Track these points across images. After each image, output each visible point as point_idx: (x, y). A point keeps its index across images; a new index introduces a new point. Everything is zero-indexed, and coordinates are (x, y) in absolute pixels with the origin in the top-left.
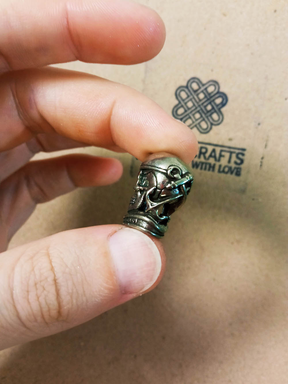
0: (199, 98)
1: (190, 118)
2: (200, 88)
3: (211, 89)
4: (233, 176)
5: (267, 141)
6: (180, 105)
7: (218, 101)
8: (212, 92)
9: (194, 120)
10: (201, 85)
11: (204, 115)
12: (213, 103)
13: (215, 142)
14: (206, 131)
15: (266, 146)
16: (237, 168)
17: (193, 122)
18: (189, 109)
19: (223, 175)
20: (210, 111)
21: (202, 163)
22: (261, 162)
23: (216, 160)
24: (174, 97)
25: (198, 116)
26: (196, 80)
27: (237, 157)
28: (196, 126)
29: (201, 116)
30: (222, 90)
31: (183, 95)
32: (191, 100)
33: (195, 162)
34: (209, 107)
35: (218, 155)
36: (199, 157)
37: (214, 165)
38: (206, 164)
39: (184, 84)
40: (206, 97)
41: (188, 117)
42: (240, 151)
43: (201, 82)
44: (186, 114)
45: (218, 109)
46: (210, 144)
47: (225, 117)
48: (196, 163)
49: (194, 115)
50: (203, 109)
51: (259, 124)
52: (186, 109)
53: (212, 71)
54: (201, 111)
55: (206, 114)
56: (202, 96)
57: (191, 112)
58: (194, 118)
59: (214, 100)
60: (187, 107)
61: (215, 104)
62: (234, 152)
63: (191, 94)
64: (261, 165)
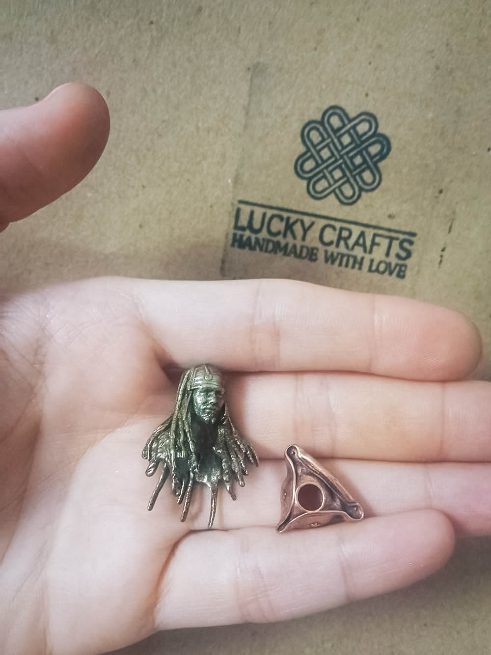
0: (341, 144)
1: (325, 177)
2: (344, 126)
3: (363, 128)
4: (393, 278)
5: (453, 220)
6: (309, 154)
7: (374, 149)
8: (365, 134)
9: (332, 182)
10: (346, 122)
11: (348, 173)
12: (364, 153)
13: (365, 222)
14: (351, 201)
15: (450, 228)
16: (401, 266)
17: (330, 186)
18: (324, 162)
19: (376, 276)
20: (360, 166)
21: (343, 255)
22: (442, 256)
23: (365, 251)
24: (299, 140)
25: (338, 174)
26: (339, 111)
27: (401, 247)
28: (334, 191)
29: (344, 175)
30: (380, 131)
31: (315, 137)
32: (327, 145)
33: (329, 253)
34: (358, 160)
35: (368, 243)
36: (338, 245)
37: (363, 259)
38: (349, 256)
39: (318, 117)
40: (353, 141)
41: (321, 175)
42: (406, 237)
43: (346, 115)
44: (318, 170)
45: (373, 164)
46: (356, 223)
47: (384, 177)
48: (332, 254)
49: (331, 172)
50: (348, 162)
51: (441, 192)
52: (320, 162)
53: (367, 95)
54: (343, 166)
55: (352, 173)
56: (346, 140)
57: (327, 167)
58: (333, 177)
59: (366, 148)
60: (321, 158)
61: (369, 154)
62: (397, 239)
63: (329, 136)
64: (441, 262)
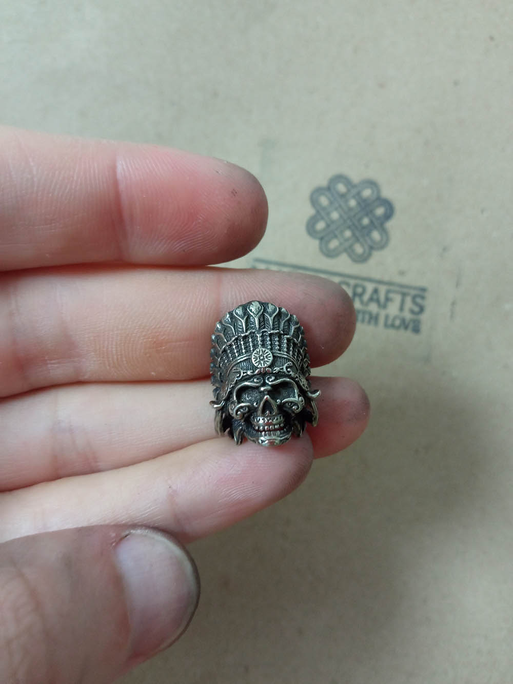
4: (409, 334)
5: (459, 276)
13: (377, 277)
15: (458, 284)
19: (392, 332)
22: (452, 311)
24: (309, 204)
47: (391, 236)
51: (445, 249)
64: (452, 317)
